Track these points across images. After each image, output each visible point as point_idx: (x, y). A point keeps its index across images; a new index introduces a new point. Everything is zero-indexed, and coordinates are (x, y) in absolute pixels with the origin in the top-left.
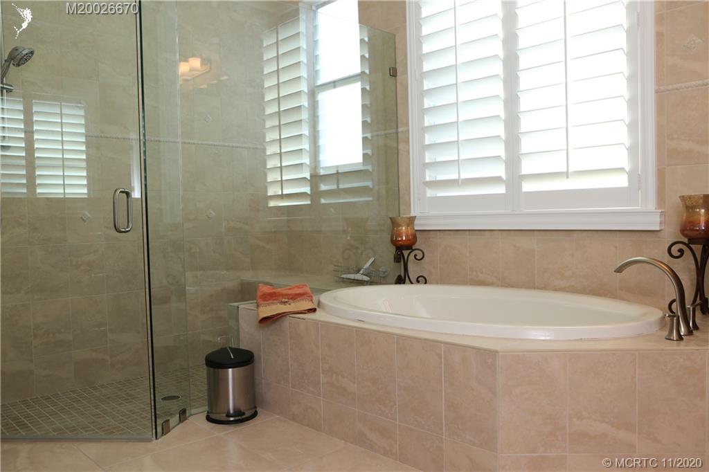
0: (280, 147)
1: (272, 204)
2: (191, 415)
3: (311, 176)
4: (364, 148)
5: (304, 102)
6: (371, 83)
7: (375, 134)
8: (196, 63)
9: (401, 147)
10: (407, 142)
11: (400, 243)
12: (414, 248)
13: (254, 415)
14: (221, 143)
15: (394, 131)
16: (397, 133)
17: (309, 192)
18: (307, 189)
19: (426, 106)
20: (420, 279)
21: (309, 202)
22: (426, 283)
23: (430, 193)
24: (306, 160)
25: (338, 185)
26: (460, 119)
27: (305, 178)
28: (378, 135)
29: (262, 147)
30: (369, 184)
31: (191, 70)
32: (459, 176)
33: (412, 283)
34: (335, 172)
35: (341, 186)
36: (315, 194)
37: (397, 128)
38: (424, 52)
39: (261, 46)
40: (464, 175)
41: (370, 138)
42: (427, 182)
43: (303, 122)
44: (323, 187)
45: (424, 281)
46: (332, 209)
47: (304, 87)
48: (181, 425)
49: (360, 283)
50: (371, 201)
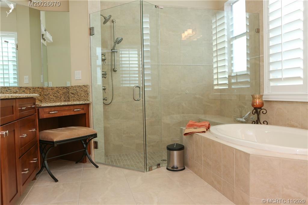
0: (217, 64)
1: (216, 87)
2: (162, 166)
3: (228, 76)
4: (247, 65)
5: (226, 45)
6: (250, 36)
7: (251, 58)
8: (190, 31)
9: (261, 64)
10: (263, 61)
11: (255, 106)
12: (262, 108)
13: (184, 169)
14: (192, 64)
15: (258, 57)
16: (259, 57)
17: (228, 83)
18: (227, 82)
19: (271, 45)
20: (264, 122)
21: (228, 87)
22: (267, 124)
23: (272, 84)
24: (227, 70)
25: (237, 80)
26: (283, 51)
27: (226, 77)
28: (252, 59)
29: (212, 65)
30: (249, 80)
31: (188, 35)
32: (282, 77)
33: (261, 124)
34: (236, 75)
35: (238, 81)
36: (230, 84)
37: (259, 55)
38: (270, 20)
39: (211, 23)
40: (284, 76)
41: (249, 60)
42: (271, 79)
43: (226, 54)
44: (233, 81)
45: (266, 124)
46: (235, 90)
47: (226, 39)
48: (157, 169)
49: (242, 122)
50: (249, 87)
